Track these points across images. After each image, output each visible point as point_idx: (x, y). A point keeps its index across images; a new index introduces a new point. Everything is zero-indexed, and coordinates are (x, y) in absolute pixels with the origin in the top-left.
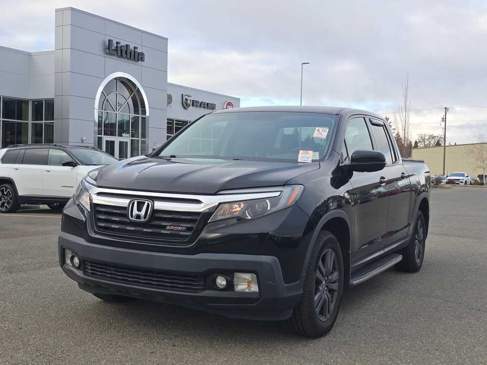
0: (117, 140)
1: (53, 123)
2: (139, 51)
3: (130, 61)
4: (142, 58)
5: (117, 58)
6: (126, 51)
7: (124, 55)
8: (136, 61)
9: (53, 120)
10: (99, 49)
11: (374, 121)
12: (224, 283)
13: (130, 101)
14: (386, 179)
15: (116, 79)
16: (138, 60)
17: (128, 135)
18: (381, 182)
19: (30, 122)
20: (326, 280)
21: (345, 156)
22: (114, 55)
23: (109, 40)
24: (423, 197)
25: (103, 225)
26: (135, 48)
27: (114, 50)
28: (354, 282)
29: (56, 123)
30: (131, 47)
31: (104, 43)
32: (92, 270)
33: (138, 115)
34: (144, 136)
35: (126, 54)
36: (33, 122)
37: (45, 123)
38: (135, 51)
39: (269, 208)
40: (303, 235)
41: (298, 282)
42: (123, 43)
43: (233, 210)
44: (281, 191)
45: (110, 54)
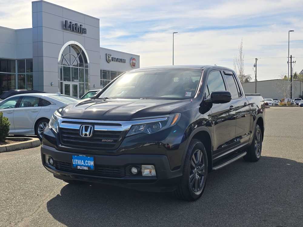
0: (71, 84)
1: (32, 74)
2: (83, 27)
3: (78, 34)
4: (85, 32)
5: (70, 32)
6: (76, 28)
7: (75, 30)
8: (81, 34)
9: (32, 72)
10: (59, 27)
11: (227, 72)
12: (136, 171)
13: (78, 59)
14: (234, 107)
15: (69, 45)
16: (83, 33)
17: (77, 80)
18: (231, 109)
19: (17, 73)
20: (197, 168)
21: (207, 94)
22: (68, 30)
23: (66, 21)
24: (259, 116)
25: (66, 140)
26: (81, 25)
27: (68, 27)
28: (215, 169)
29: (34, 74)
30: (78, 25)
31: (62, 22)
32: (61, 166)
33: (83, 68)
34: (87, 81)
35: (76, 29)
36: (18, 74)
37: (26, 74)
38: (81, 28)
39: (161, 127)
40: (181, 143)
41: (179, 169)
42: (74, 23)
43: (141, 129)
44: (168, 117)
45: (66, 29)
